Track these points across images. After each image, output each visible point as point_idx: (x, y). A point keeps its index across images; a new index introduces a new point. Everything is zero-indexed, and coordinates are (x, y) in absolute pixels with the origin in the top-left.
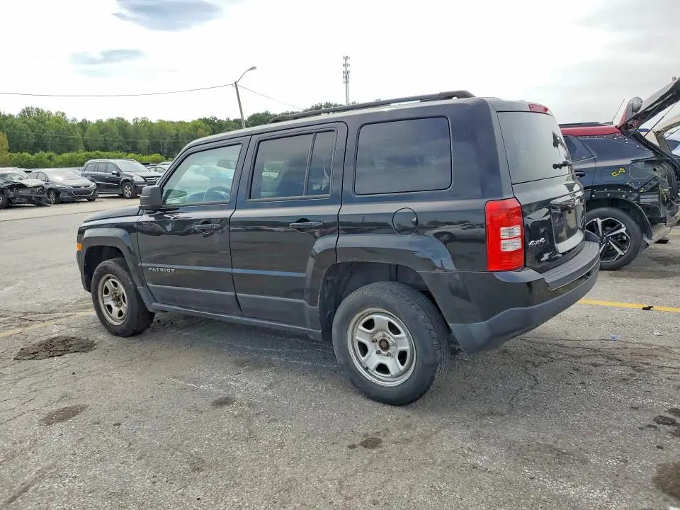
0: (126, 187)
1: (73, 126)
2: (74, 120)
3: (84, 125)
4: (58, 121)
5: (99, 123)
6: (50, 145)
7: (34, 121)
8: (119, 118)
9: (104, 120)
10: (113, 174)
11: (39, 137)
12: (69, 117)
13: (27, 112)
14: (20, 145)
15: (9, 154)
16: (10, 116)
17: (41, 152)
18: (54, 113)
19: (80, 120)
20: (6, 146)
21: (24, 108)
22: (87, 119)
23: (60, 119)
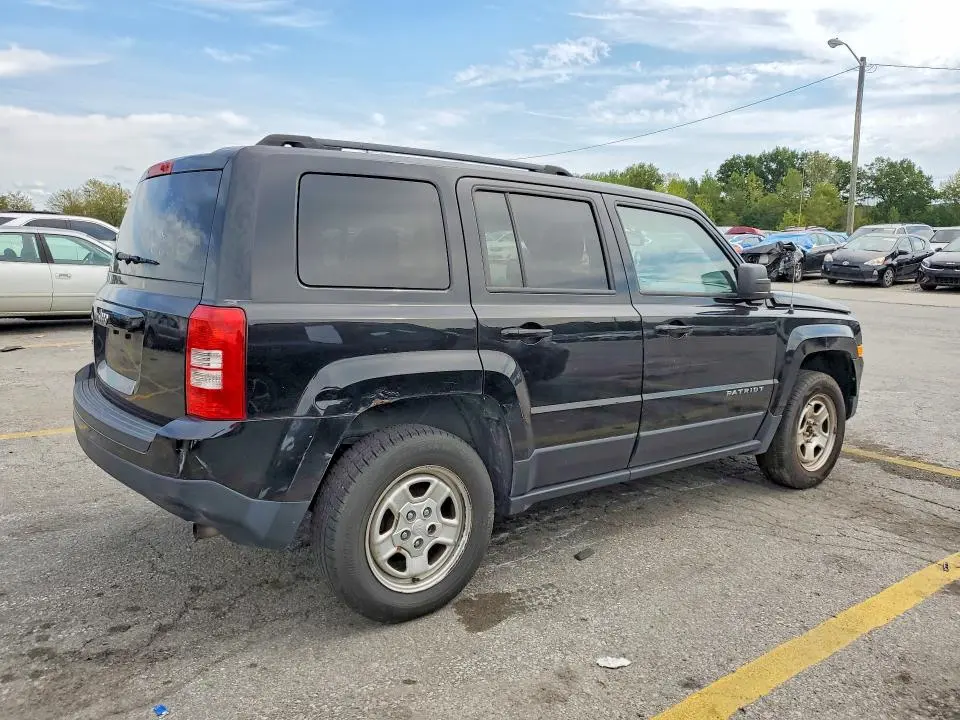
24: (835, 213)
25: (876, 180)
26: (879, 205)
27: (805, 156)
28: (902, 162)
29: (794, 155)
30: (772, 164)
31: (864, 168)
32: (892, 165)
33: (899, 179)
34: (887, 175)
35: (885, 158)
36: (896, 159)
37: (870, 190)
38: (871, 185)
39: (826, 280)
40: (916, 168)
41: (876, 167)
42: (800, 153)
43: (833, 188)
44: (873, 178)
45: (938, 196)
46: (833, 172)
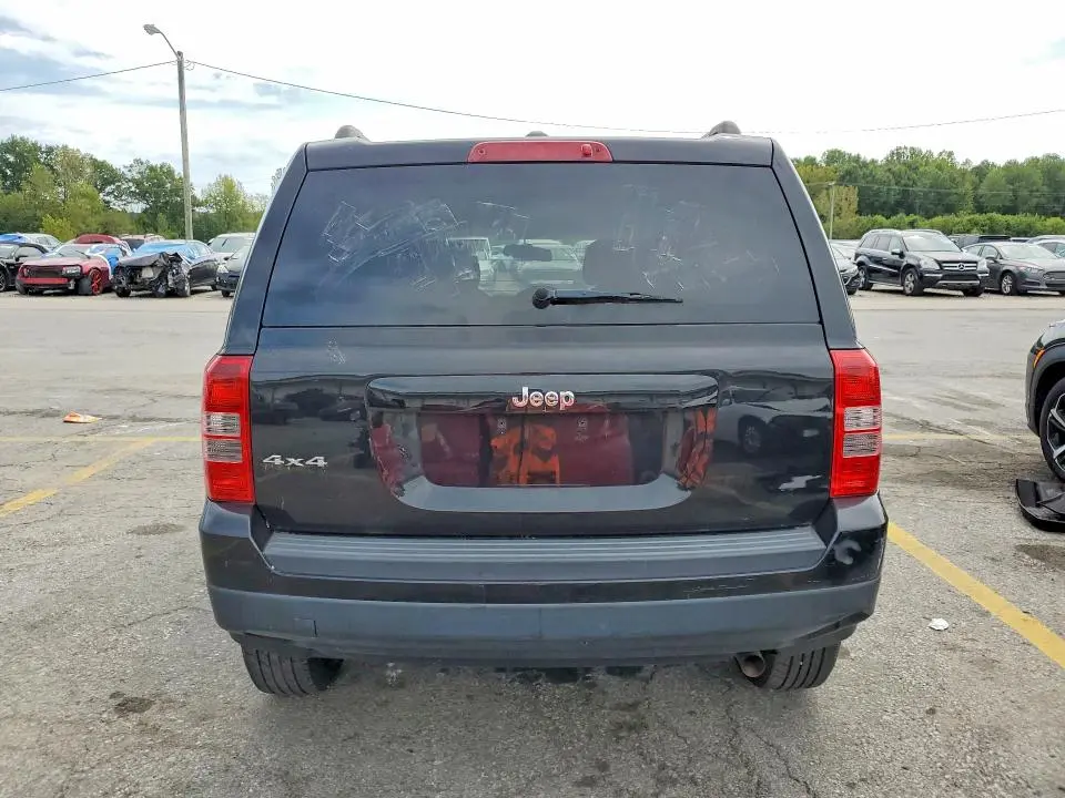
0: (908, 276)
1: (963, 173)
2: (967, 162)
3: (982, 171)
4: (939, 167)
5: (1011, 165)
6: (918, 205)
7: (903, 168)
8: (1048, 156)
9: (1021, 160)
10: (893, 253)
11: (905, 193)
12: (959, 159)
13: (897, 153)
14: (877, 203)
15: (858, 217)
16: (873, 161)
17: (901, 215)
18: (936, 155)
19: (976, 162)
20: (855, 206)
21: (894, 148)
22: (991, 161)
23: (944, 164)
24: (99, 219)
25: (138, 184)
26: (145, 211)
27: (50, 150)
28: (161, 167)
29: (35, 148)
30: (8, 156)
31: (123, 170)
32: (152, 169)
33: (161, 185)
34: (149, 179)
35: (144, 160)
36: (155, 162)
37: (133, 194)
38: (133, 189)
39: (220, 292)
40: (176, 173)
41: (136, 169)
42: (44, 145)
43: (90, 189)
44: (133, 180)
45: (200, 205)
46: (88, 170)
